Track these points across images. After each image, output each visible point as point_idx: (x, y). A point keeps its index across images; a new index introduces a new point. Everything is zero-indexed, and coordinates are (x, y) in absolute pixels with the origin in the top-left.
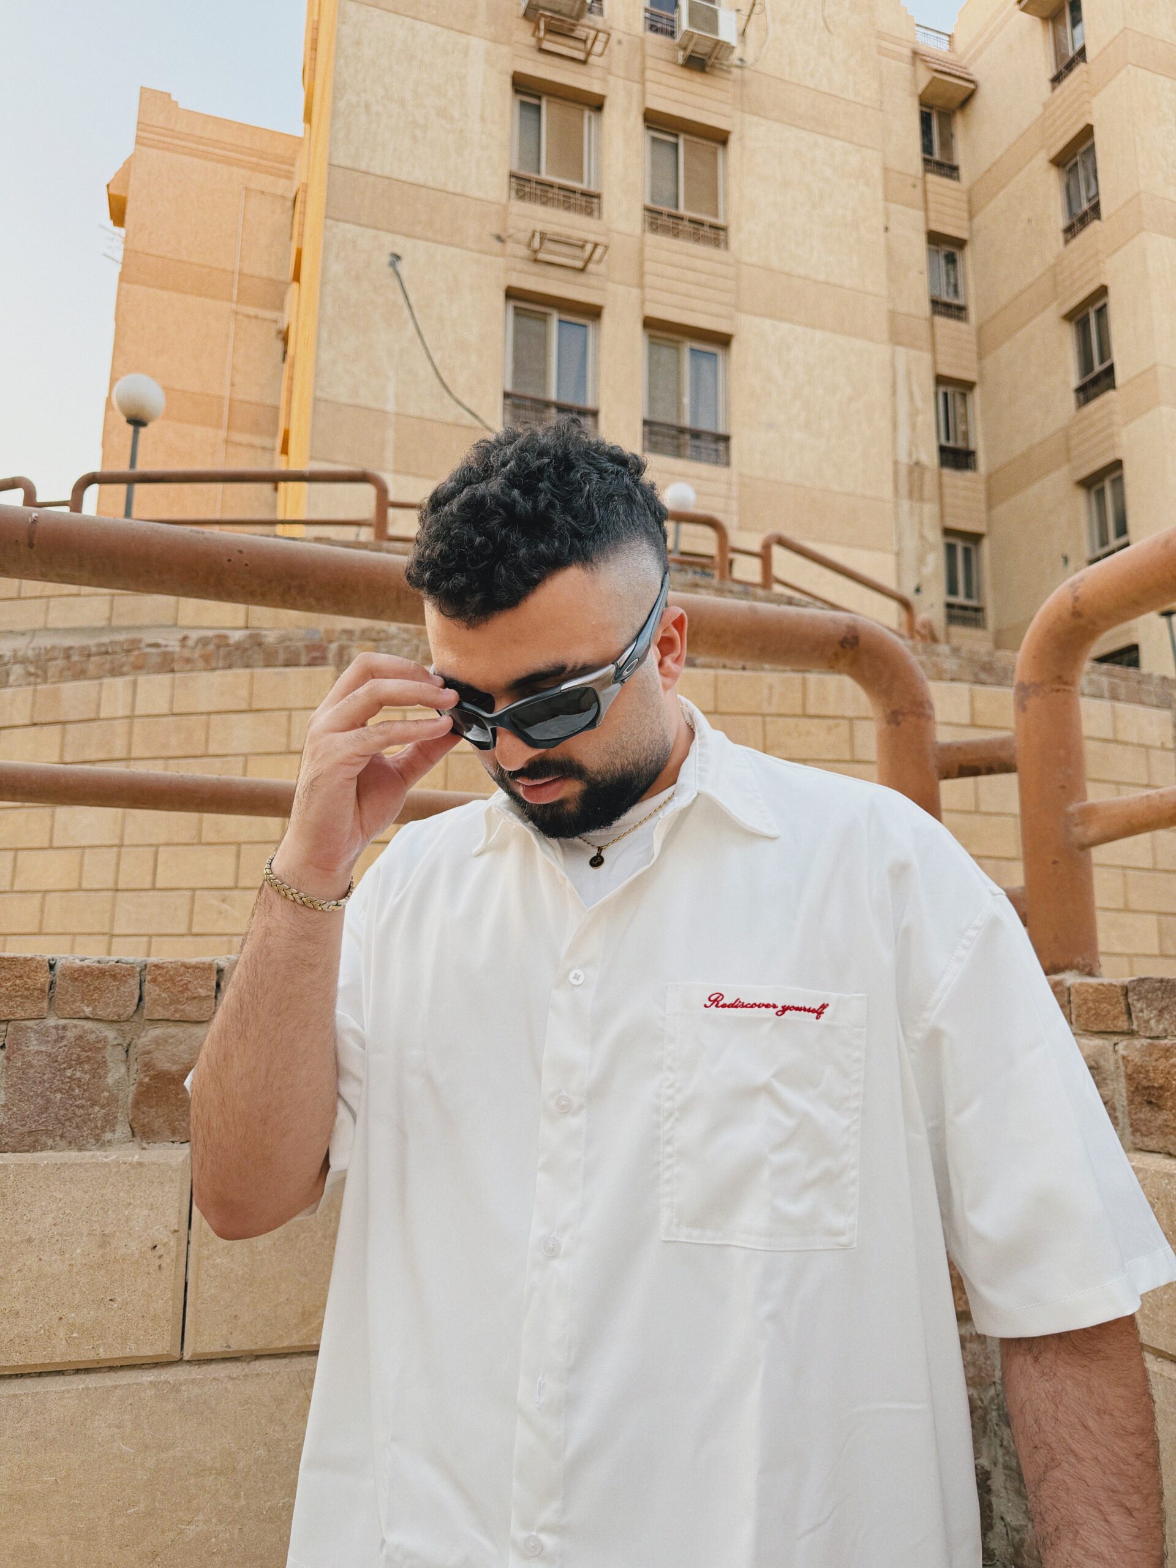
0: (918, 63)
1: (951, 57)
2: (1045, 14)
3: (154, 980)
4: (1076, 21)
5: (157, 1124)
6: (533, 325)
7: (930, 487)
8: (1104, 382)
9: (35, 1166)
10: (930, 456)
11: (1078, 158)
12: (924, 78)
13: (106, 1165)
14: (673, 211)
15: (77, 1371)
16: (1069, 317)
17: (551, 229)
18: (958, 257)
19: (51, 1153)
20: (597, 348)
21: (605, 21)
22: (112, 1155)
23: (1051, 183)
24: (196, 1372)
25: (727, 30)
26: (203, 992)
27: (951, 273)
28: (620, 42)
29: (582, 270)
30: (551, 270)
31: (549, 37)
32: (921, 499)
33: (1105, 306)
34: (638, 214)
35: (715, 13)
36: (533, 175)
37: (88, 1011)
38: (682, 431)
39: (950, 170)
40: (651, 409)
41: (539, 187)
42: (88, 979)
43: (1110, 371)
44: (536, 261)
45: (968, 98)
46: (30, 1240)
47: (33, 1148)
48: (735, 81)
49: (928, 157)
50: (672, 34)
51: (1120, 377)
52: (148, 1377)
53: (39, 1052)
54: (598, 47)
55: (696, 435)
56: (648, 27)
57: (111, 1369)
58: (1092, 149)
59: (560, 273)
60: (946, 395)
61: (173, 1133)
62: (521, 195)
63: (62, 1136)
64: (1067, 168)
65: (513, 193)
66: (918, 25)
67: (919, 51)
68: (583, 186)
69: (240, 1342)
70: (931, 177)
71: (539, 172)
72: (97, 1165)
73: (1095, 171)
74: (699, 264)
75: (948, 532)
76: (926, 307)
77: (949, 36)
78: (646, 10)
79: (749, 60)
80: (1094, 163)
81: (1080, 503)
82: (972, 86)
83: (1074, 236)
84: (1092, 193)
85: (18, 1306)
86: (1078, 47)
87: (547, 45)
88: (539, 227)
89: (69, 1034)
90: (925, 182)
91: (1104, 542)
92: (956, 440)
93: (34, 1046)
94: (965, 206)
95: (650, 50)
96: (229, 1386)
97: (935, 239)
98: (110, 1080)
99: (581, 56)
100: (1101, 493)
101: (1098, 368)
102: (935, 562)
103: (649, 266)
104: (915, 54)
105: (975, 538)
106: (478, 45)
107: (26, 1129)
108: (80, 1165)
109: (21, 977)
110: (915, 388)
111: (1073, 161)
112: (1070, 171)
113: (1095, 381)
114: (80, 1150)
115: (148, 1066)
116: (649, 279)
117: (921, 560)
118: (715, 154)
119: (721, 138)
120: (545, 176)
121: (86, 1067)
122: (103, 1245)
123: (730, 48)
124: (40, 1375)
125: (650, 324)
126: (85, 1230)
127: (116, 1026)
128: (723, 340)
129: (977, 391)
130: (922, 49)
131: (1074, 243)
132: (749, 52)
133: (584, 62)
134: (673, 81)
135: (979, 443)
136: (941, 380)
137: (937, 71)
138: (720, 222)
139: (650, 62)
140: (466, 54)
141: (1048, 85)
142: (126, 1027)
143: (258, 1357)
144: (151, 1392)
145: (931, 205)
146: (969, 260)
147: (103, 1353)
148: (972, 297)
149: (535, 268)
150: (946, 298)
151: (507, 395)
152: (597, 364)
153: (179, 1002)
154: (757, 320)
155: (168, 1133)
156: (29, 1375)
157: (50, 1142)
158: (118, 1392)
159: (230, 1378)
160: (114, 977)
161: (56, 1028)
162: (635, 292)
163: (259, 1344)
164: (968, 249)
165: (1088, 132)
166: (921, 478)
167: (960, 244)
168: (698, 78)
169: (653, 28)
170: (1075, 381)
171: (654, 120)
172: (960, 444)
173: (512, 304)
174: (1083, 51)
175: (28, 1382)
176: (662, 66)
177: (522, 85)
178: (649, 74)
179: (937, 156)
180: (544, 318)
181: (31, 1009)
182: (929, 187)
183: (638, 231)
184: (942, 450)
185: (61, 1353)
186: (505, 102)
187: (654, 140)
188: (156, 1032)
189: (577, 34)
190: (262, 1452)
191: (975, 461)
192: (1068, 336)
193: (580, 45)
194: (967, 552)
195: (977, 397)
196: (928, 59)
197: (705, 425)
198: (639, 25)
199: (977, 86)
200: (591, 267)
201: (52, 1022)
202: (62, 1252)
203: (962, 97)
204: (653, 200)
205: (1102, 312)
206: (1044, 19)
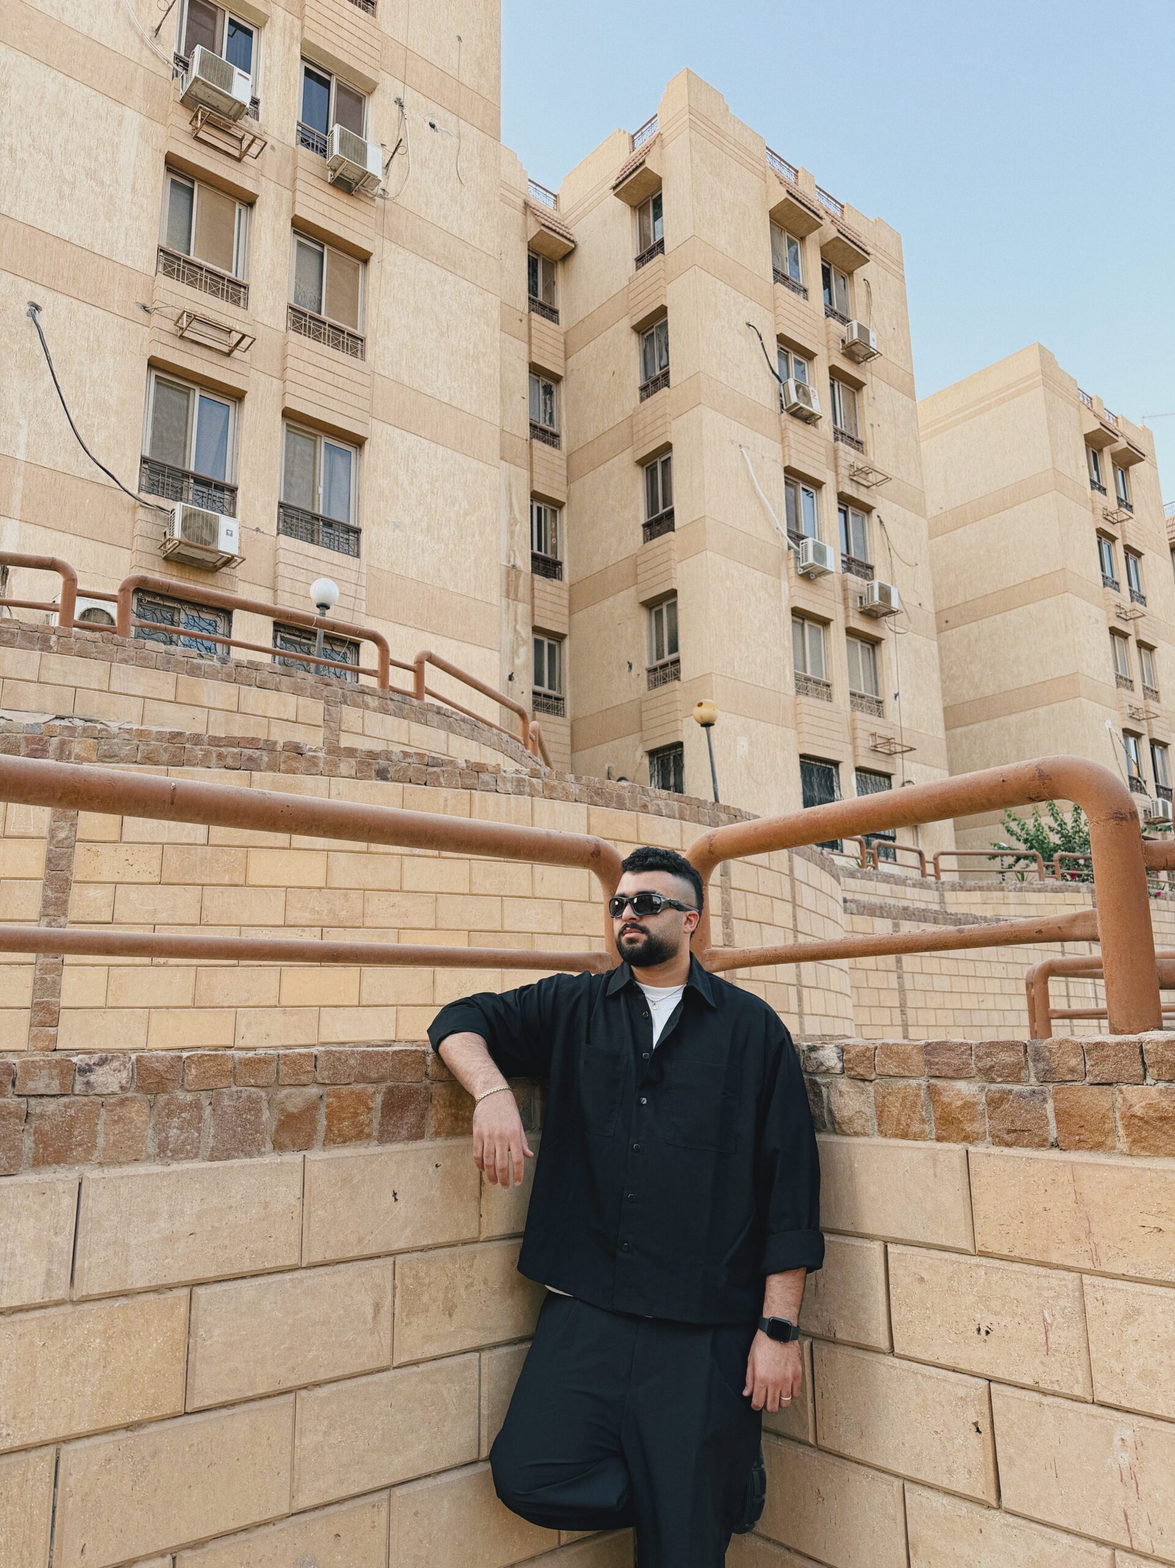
0: (529, 213)
1: (556, 214)
2: (635, 204)
3: (285, 1063)
4: (658, 215)
5: (287, 1141)
6: (175, 397)
7: (523, 590)
8: (666, 523)
9: (232, 1167)
10: (524, 563)
11: (654, 330)
12: (534, 230)
13: (266, 1165)
14: (316, 315)
15: (253, 1276)
16: (641, 463)
17: (199, 311)
18: (554, 389)
19: (237, 1160)
20: (237, 429)
21: (260, 126)
22: (267, 1160)
23: (632, 346)
24: (309, 1272)
25: (374, 164)
26: (309, 1069)
27: (548, 402)
28: (273, 148)
29: (228, 355)
30: (196, 350)
31: (205, 128)
32: (516, 599)
33: (669, 458)
34: (283, 311)
35: (364, 145)
36: (183, 254)
37: (253, 1081)
38: (316, 518)
39: (551, 313)
40: (287, 494)
41: (187, 266)
42: (253, 1064)
43: (671, 514)
44: (182, 337)
45: (568, 255)
46: (231, 1207)
47: (228, 1158)
48: (377, 208)
49: (532, 297)
50: (323, 152)
51: (678, 523)
52: (288, 1276)
53: (230, 1106)
54: (255, 149)
55: (329, 523)
56: (299, 140)
57: (269, 1274)
58: (665, 325)
59: (206, 353)
60: (539, 509)
61: (294, 1146)
62: (169, 272)
63: (242, 1151)
64: (645, 336)
65: (161, 268)
66: (530, 180)
67: (530, 204)
68: (232, 275)
69: (331, 1256)
70: (534, 315)
71: (188, 253)
72: (261, 1165)
73: (667, 345)
74: (338, 368)
75: (536, 630)
76: (526, 430)
77: (555, 196)
78: (299, 124)
79: (391, 193)
80: (667, 338)
81: (643, 620)
82: (573, 246)
83: (648, 396)
84: (663, 363)
85: (226, 1242)
86: (658, 238)
87: (201, 135)
88: (188, 308)
89: (243, 1095)
90: (530, 320)
91: (660, 656)
92: (546, 552)
93: (226, 1102)
94: (562, 347)
95: (300, 162)
96: (327, 1278)
97: (536, 370)
98: (264, 1119)
99: (236, 153)
100: (659, 614)
101: (661, 511)
102: (526, 654)
103: (291, 362)
104: (526, 205)
105: (559, 637)
106: (133, 118)
107: (225, 1148)
108: (253, 1165)
109: (220, 1065)
110: (514, 501)
111: (651, 332)
112: (647, 339)
113: (659, 521)
114: (251, 1157)
115: (283, 1110)
116: (290, 374)
117: (514, 653)
118: (356, 270)
119: (364, 258)
120: (192, 257)
121: (253, 1113)
122: (266, 1207)
123: (376, 181)
124: (234, 1279)
125: (288, 414)
126: (257, 1201)
127: (265, 1089)
128: (358, 442)
129: (565, 509)
130: (532, 203)
131: (648, 401)
132: (391, 185)
133: (239, 160)
134: (323, 197)
135: (565, 556)
136: (535, 496)
137: (544, 225)
138: (358, 332)
139: (301, 174)
140: (120, 124)
141: (632, 264)
142: (270, 1089)
143: (338, 1263)
144: (289, 1284)
145: (534, 340)
146: (564, 394)
147: (267, 1265)
148: (564, 427)
149: (179, 344)
150: (542, 425)
151: (144, 460)
152: (236, 442)
153: (298, 1074)
154: (389, 428)
155: (291, 1146)
156: (229, 1280)
157: (236, 1155)
158: (274, 1285)
159: (326, 1274)
160: (265, 1062)
161: (237, 1092)
162: (277, 383)
163: (339, 1256)
164: (563, 384)
165: (662, 311)
166: (517, 578)
167: (557, 379)
168: (344, 198)
169: (304, 141)
170: (643, 518)
171: (300, 227)
172: (549, 555)
173: (154, 373)
174: (662, 242)
175: (230, 1283)
176: (311, 179)
177: (174, 165)
178: (299, 185)
179: (540, 298)
180: (186, 392)
181: (225, 1082)
182: (533, 324)
183: (283, 327)
184: (534, 557)
185: (247, 1266)
186: (157, 180)
187: (300, 244)
188: (286, 1091)
189: (233, 131)
190: (342, 1312)
191: (561, 570)
192: (639, 479)
193: (236, 143)
194: (551, 648)
195: (564, 515)
196: (538, 213)
197: (337, 516)
198: (292, 138)
199: (576, 246)
200: (236, 354)
201: (234, 1088)
202: (246, 1213)
203: (563, 252)
204: (296, 301)
205: (667, 463)
206: (633, 207)
